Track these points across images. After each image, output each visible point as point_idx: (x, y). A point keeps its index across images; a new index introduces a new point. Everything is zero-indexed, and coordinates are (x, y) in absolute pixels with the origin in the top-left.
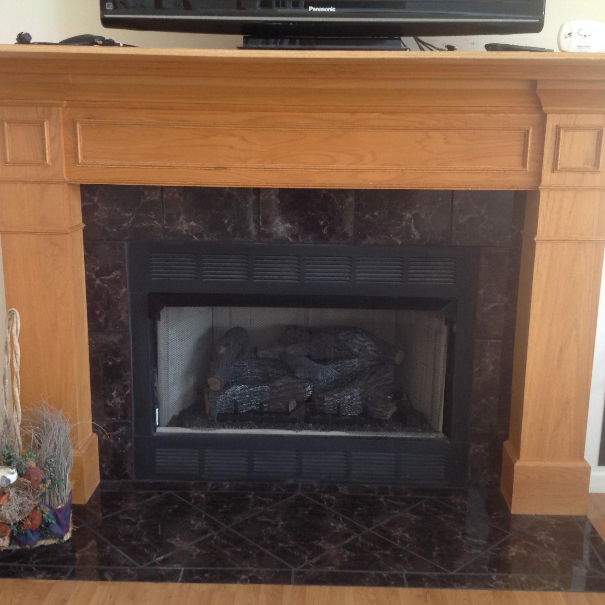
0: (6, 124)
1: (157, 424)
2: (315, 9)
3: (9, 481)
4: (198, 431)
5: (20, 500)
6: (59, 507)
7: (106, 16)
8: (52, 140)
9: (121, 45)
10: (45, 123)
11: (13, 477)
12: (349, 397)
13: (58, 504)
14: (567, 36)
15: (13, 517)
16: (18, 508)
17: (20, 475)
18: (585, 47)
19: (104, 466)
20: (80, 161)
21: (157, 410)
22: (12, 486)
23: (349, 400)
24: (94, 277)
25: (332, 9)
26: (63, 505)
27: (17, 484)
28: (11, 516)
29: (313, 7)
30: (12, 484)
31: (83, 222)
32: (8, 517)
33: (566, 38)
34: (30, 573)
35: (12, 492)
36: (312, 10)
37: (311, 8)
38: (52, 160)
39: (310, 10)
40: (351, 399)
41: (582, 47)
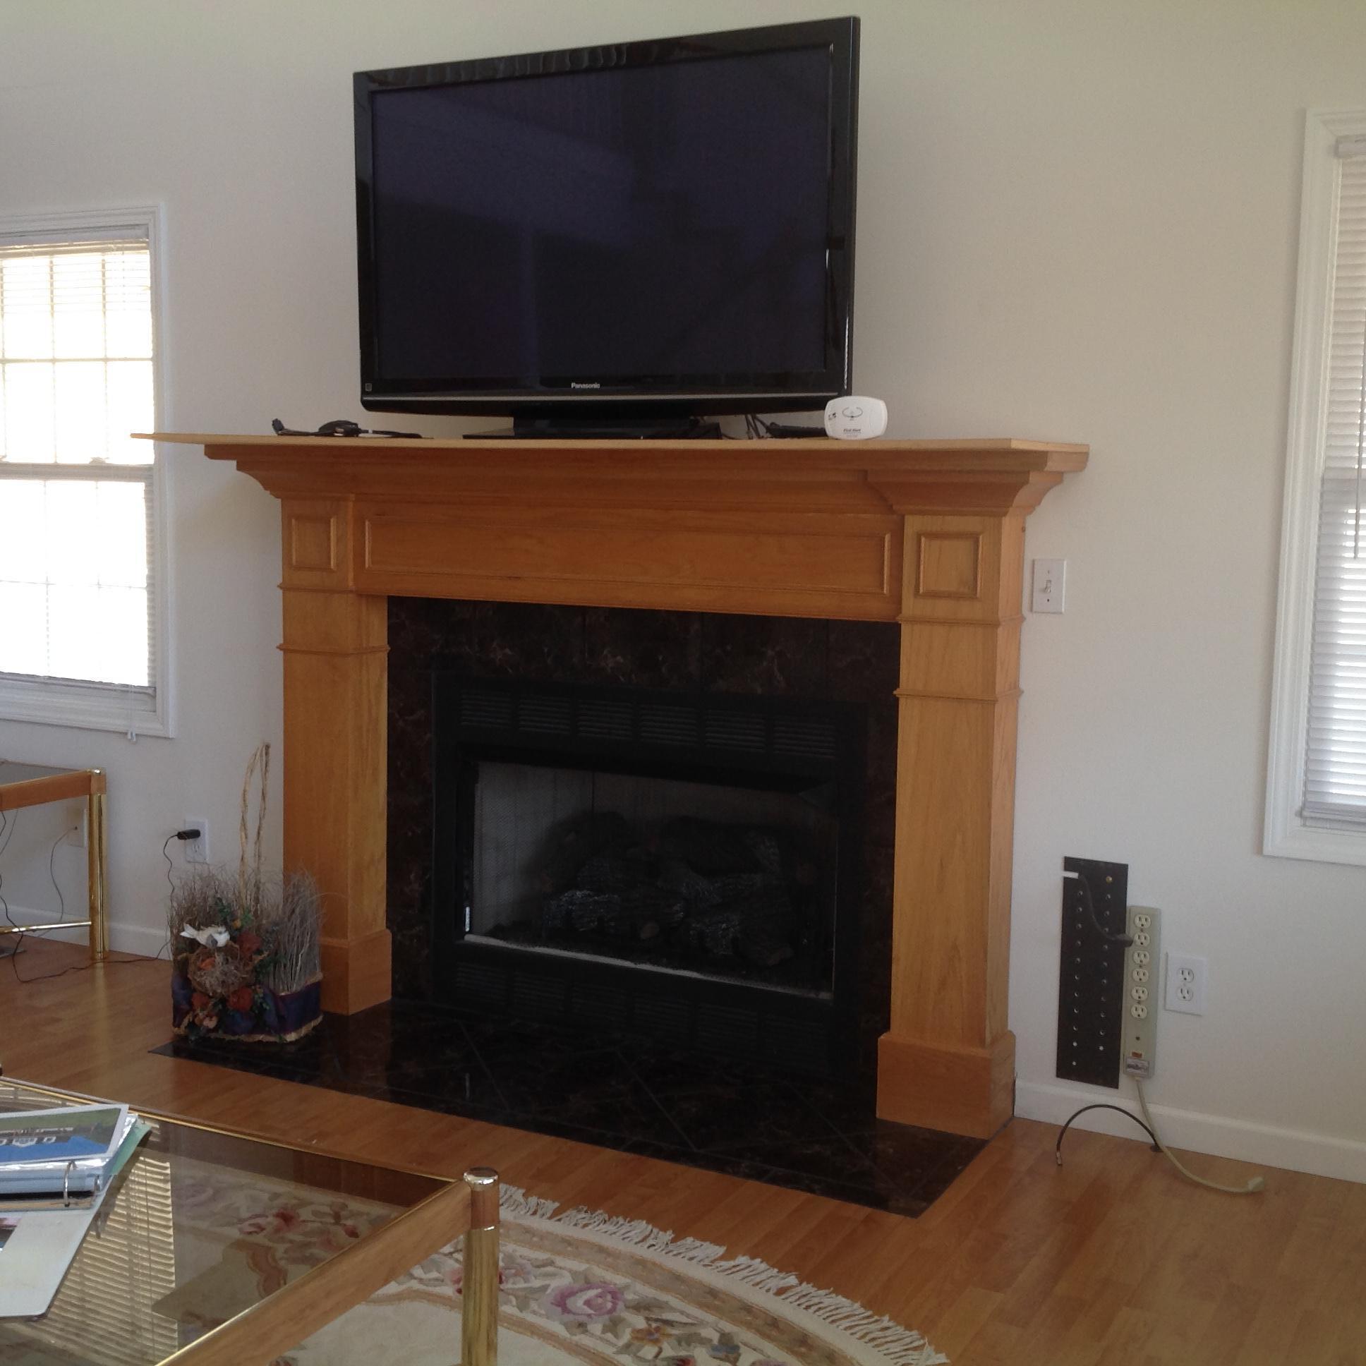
0: (293, 521)
1: (467, 929)
2: (578, 386)
3: (217, 942)
4: (514, 946)
5: (226, 968)
6: (283, 994)
7: (365, 398)
8: (338, 540)
9: (370, 431)
10: (332, 520)
11: (222, 938)
12: (724, 926)
13: (283, 990)
14: (831, 416)
15: (214, 988)
16: (222, 978)
17: (232, 938)
18: (854, 430)
19: (397, 977)
20: (367, 566)
21: (468, 909)
22: (219, 949)
23: (724, 930)
24: (397, 716)
25: (596, 386)
26: (289, 993)
27: (226, 949)
28: (211, 986)
29: (576, 383)
30: (220, 948)
31: (388, 643)
32: (208, 985)
33: (830, 419)
34: (224, 1061)
35: (219, 958)
36: (574, 388)
37: (573, 385)
38: (337, 565)
39: (572, 387)
40: (727, 929)
41: (850, 430)
